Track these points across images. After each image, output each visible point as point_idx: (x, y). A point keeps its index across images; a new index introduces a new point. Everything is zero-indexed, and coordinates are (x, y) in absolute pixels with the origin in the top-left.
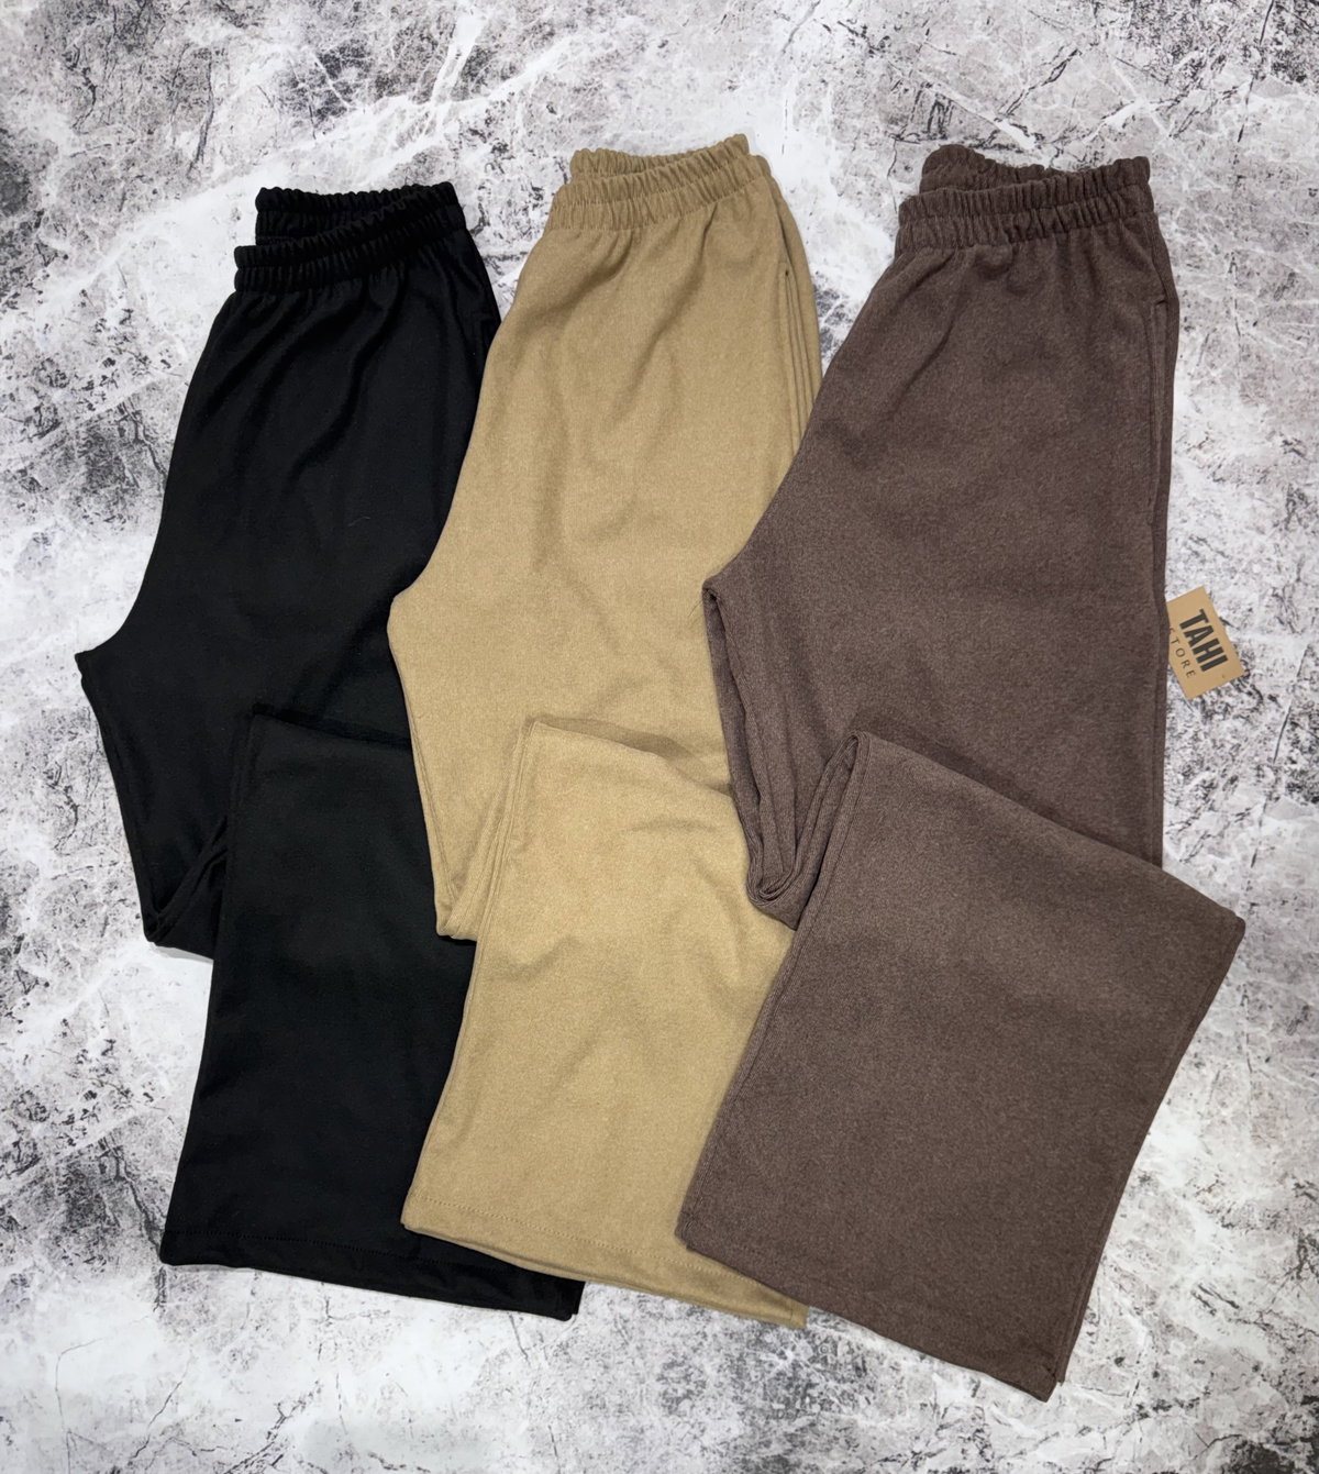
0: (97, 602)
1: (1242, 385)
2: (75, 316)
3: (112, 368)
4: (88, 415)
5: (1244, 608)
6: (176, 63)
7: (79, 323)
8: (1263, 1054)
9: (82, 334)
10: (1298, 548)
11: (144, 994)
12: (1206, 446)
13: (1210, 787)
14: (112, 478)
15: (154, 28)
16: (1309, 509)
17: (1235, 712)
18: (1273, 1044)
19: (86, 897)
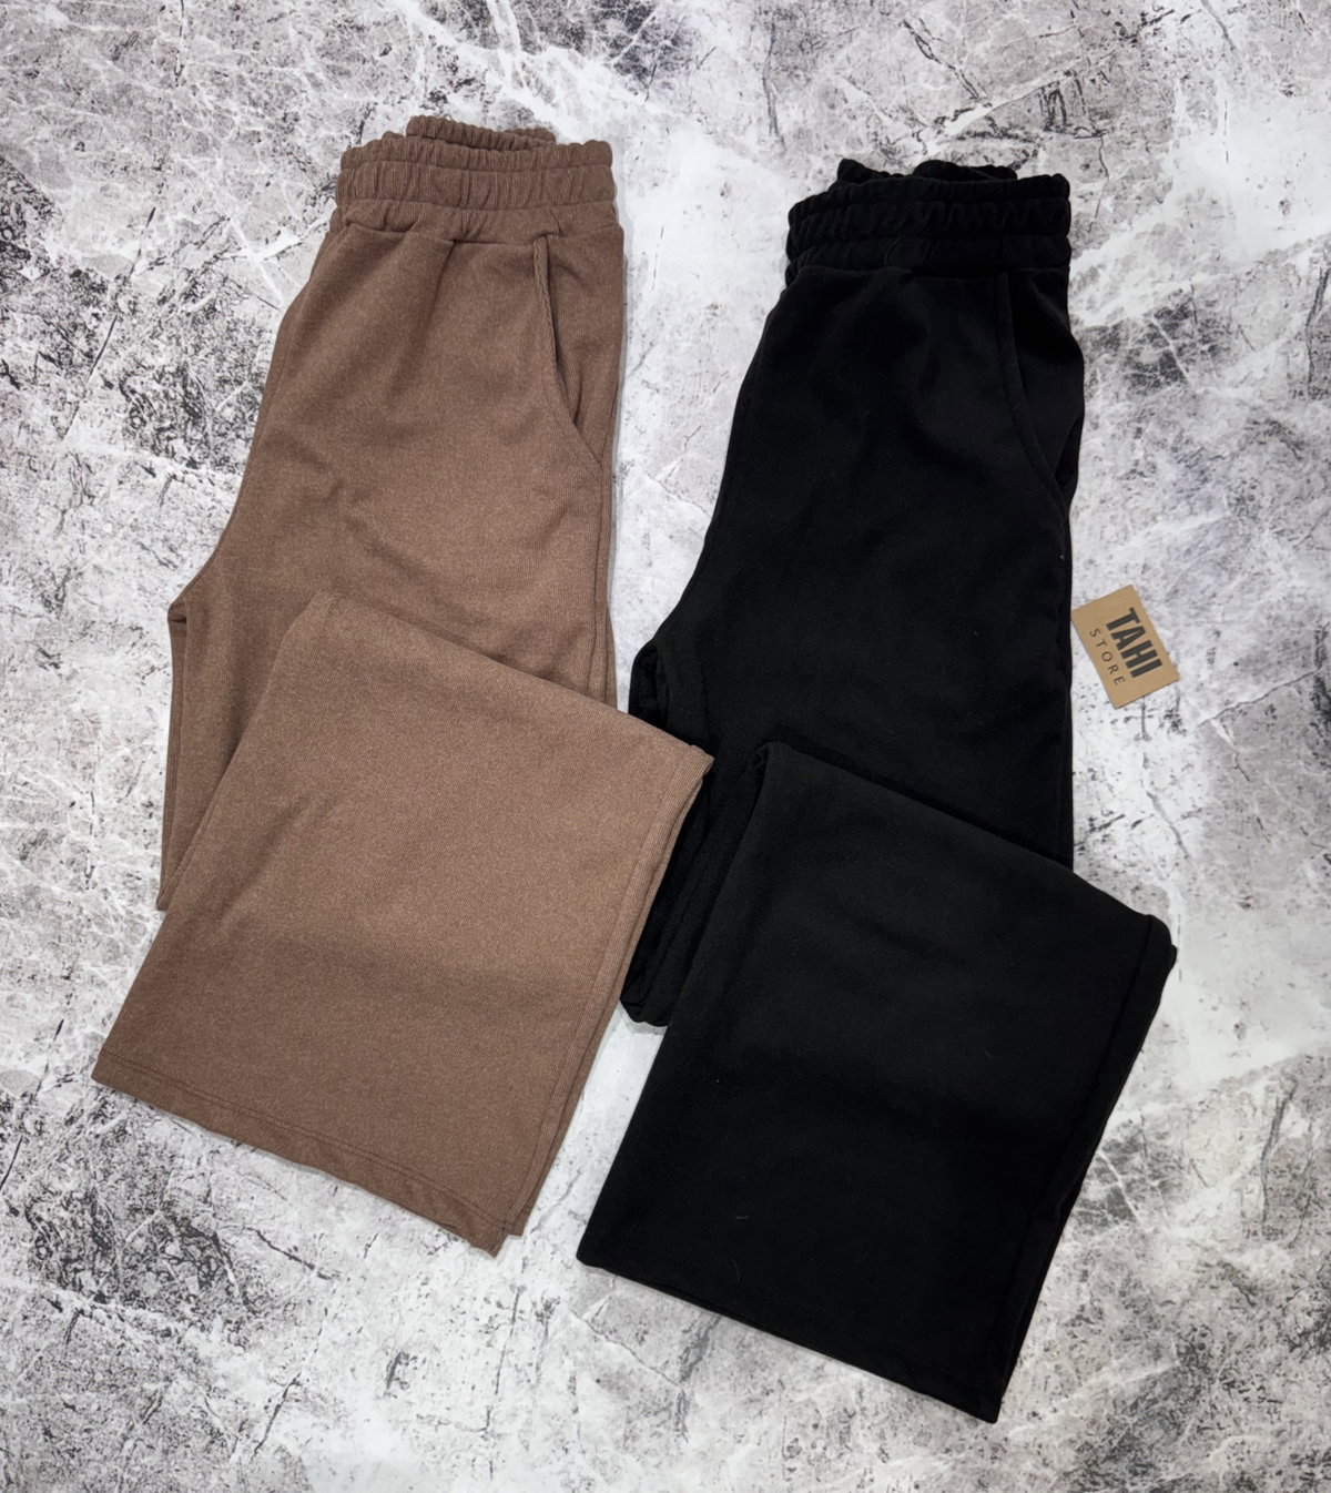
1: (96, 735)
5: (127, 485)
6: (1305, 1225)
8: (166, 14)
10: (59, 547)
12: (146, 669)
13: (189, 295)
16: (41, 590)
17: (151, 373)
18: (156, 24)
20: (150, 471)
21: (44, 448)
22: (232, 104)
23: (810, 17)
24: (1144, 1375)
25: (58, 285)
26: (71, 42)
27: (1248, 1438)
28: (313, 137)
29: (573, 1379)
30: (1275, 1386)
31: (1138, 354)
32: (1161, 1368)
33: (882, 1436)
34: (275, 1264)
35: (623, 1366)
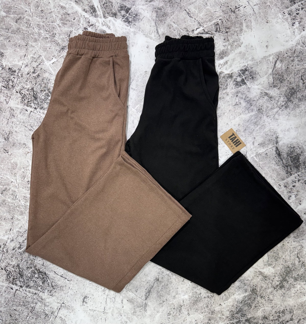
0: (297, 127)
1: (17, 167)
2: (302, 198)
3: (293, 185)
4: (299, 173)
5: (22, 114)
6: (277, 263)
7: (302, 197)
8: (27, 12)
9: (301, 194)
10: (8, 127)
11: (285, 36)
12: (27, 153)
13: (34, 72)
14: (293, 158)
15: (282, 272)
16: (4, 136)
17: (26, 89)
18: (25, 15)
19: (299, 58)
20: (27, 110)
21: (4, 106)
22: (42, 31)
23: (165, 9)
24: (243, 296)
25: (6, 71)
26: (7, 19)
27: (266, 308)
28: (59, 38)
29: (122, 300)
30: (271, 297)
31: (236, 79)
32: (247, 294)
33: (188, 310)
34: (58, 278)
35: (133, 297)
